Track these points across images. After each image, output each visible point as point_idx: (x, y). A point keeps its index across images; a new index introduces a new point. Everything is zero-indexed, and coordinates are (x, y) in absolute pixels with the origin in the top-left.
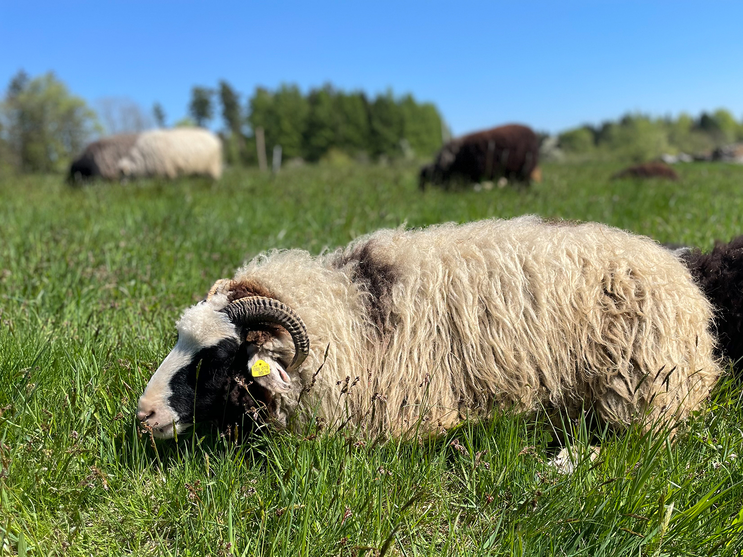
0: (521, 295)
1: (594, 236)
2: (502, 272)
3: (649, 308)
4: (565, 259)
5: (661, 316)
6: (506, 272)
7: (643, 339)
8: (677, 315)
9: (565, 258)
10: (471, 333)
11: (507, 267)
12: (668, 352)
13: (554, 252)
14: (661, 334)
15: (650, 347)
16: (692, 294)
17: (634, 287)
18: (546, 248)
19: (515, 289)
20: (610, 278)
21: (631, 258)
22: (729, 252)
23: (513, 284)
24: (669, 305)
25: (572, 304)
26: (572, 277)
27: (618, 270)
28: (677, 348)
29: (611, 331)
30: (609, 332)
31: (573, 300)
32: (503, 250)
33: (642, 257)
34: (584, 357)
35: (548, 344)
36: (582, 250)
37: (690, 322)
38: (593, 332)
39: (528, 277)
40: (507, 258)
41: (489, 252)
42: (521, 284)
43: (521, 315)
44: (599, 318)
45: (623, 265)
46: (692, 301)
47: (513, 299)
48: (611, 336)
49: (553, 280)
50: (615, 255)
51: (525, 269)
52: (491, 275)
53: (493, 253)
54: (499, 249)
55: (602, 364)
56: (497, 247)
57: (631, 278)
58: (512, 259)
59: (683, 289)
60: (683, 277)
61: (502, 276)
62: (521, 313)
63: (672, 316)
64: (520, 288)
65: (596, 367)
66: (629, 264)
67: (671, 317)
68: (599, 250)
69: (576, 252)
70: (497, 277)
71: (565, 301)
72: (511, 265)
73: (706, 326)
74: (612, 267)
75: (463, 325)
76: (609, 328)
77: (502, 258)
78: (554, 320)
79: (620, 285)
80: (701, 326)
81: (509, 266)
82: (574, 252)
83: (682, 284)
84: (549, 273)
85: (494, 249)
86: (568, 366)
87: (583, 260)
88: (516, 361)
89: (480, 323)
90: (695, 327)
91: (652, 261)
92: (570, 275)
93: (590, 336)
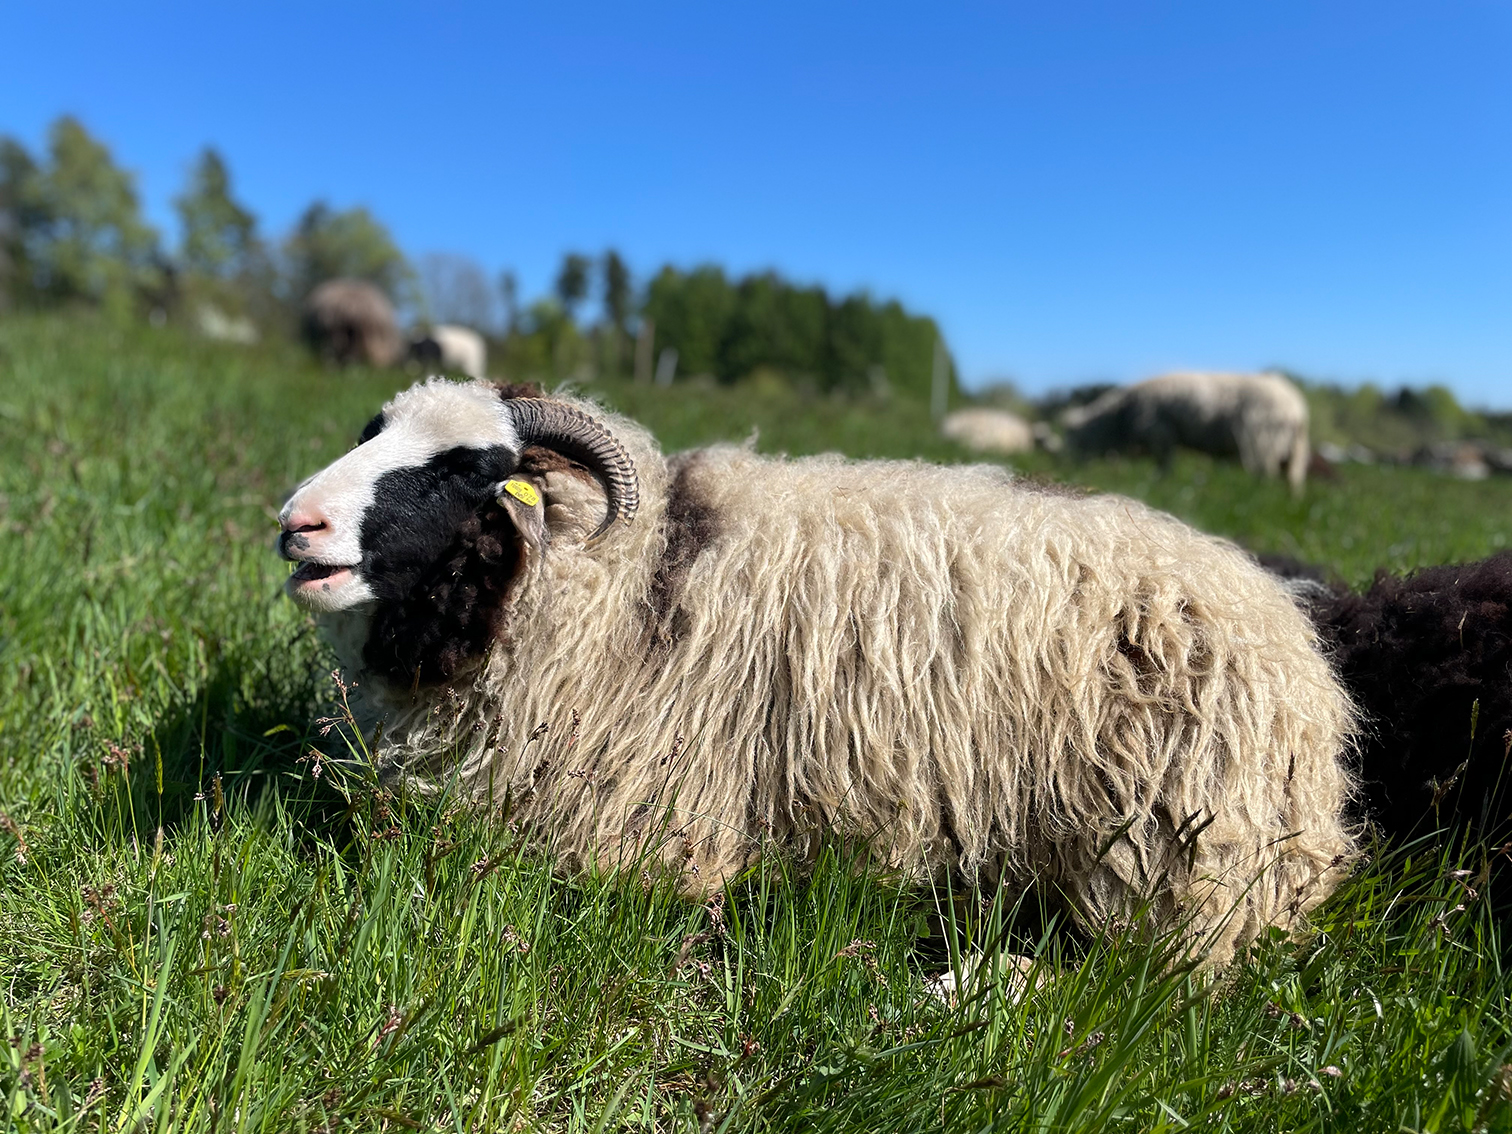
0: (934, 625)
1: (1114, 523)
2: (908, 571)
3: (1214, 697)
4: (1040, 563)
5: (1238, 719)
6: (914, 569)
7: (1188, 762)
8: (1277, 719)
9: (1041, 559)
10: (815, 690)
11: (918, 560)
12: (1242, 797)
13: (1022, 543)
14: (1230, 758)
15: (1201, 782)
16: (1315, 676)
17: (1190, 642)
18: (1007, 535)
19: (926, 610)
20: (1136, 613)
21: (1189, 577)
22: (1402, 595)
23: (924, 598)
24: (1261, 693)
25: (1039, 661)
26: (1049, 604)
27: (1156, 598)
28: (1265, 792)
29: (1120, 736)
30: (1115, 738)
31: (1044, 654)
32: (920, 525)
33: (1215, 579)
34: (1051, 786)
35: (973, 742)
36: (1083, 548)
37: (1305, 736)
38: (1079, 732)
39: (957, 591)
40: (923, 543)
41: (890, 523)
42: (940, 603)
43: (925, 669)
44: (1097, 703)
45: (1168, 588)
46: (1314, 691)
47: (916, 633)
48: (1119, 748)
49: (1006, 604)
50: (1154, 567)
51: (955, 571)
52: (884, 572)
53: (898, 527)
54: (911, 521)
55: (1090, 807)
56: (908, 515)
57: (1184, 619)
58: (934, 547)
59: (1296, 661)
60: (1299, 636)
61: (906, 579)
62: (927, 665)
63: (1264, 721)
64: (936, 610)
65: (1075, 811)
66: (1184, 589)
67: (1260, 722)
68: (1120, 550)
69: (1068, 549)
70: (895, 578)
71: (1026, 655)
72: (928, 558)
73: (1335, 749)
74: (1144, 592)
75: (803, 668)
76: (1118, 728)
77: (912, 538)
78: (995, 692)
79: (1159, 633)
80: (1326, 749)
81: (924, 559)
82: (1063, 549)
83: (1296, 651)
84: (1001, 587)
85: (900, 517)
86: (1011, 798)
87: (1081, 568)
88: (894, 771)
89: (837, 673)
90: (1314, 749)
91: (1236, 592)
92: (1045, 597)
93: (1071, 738)
